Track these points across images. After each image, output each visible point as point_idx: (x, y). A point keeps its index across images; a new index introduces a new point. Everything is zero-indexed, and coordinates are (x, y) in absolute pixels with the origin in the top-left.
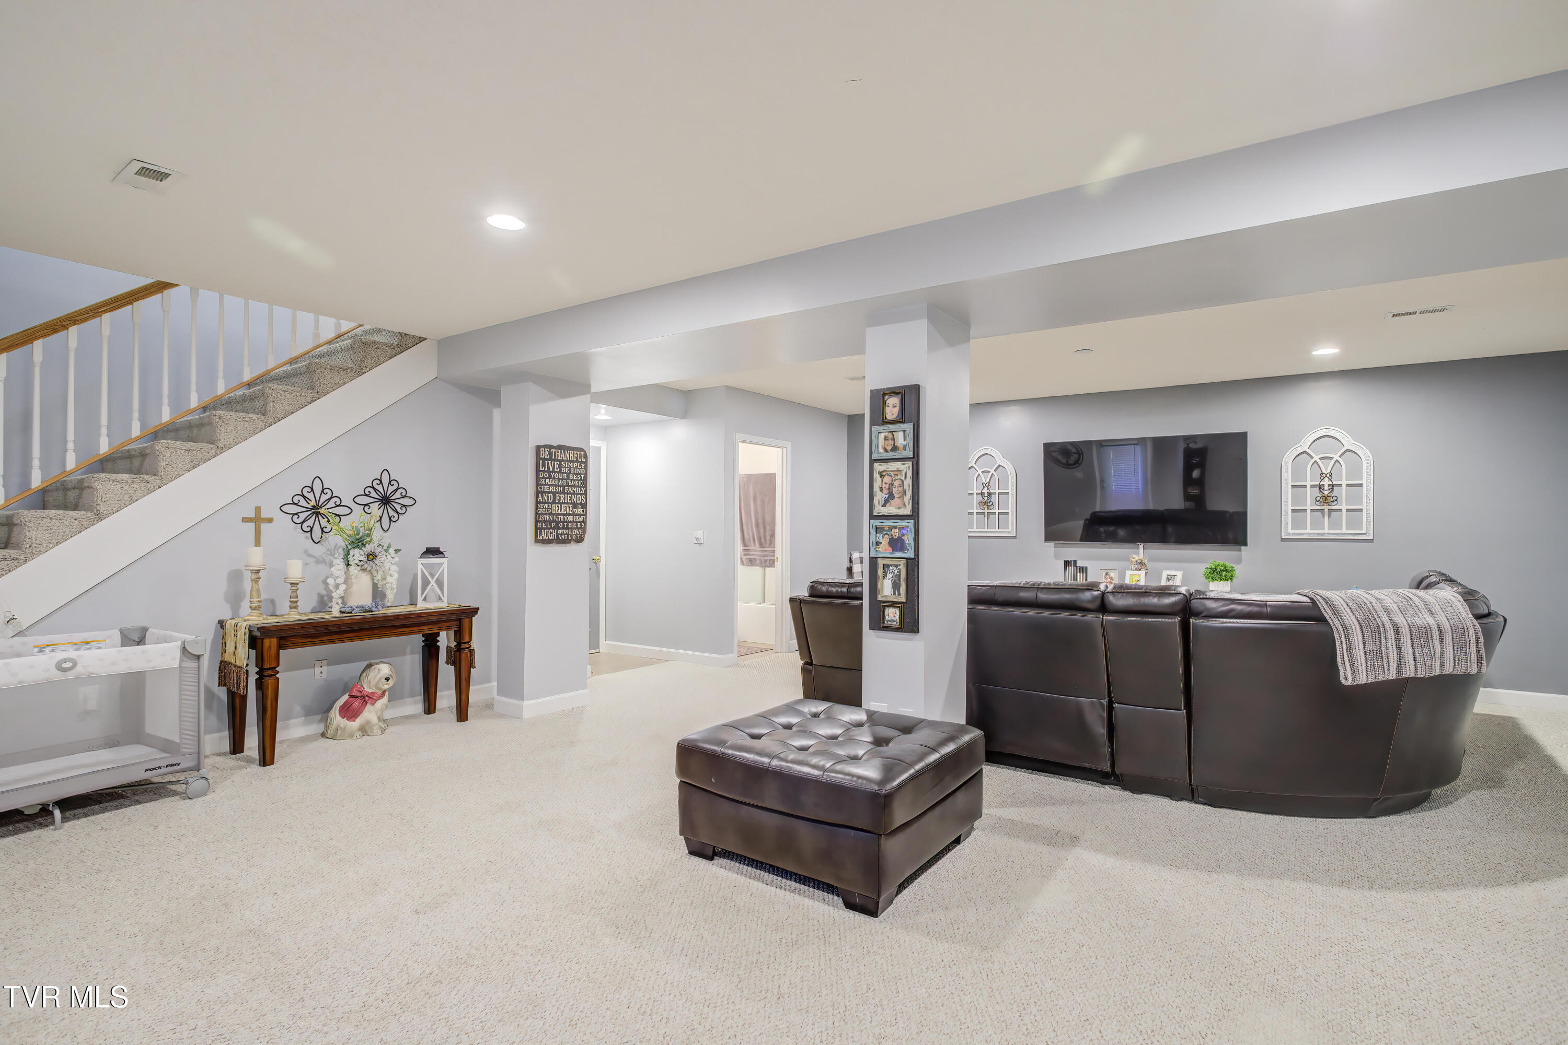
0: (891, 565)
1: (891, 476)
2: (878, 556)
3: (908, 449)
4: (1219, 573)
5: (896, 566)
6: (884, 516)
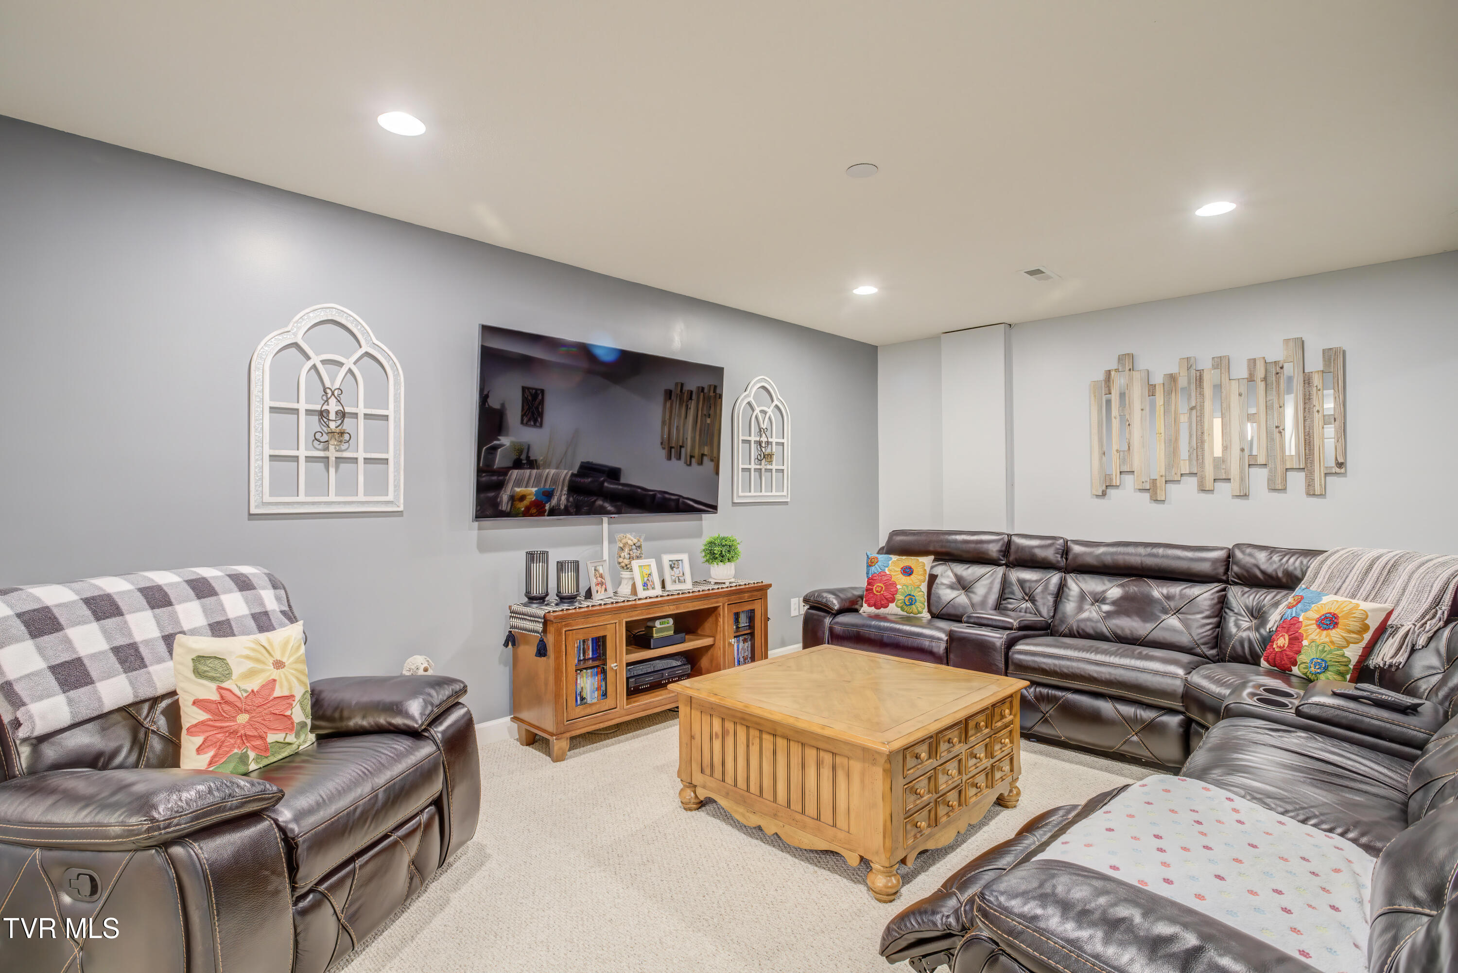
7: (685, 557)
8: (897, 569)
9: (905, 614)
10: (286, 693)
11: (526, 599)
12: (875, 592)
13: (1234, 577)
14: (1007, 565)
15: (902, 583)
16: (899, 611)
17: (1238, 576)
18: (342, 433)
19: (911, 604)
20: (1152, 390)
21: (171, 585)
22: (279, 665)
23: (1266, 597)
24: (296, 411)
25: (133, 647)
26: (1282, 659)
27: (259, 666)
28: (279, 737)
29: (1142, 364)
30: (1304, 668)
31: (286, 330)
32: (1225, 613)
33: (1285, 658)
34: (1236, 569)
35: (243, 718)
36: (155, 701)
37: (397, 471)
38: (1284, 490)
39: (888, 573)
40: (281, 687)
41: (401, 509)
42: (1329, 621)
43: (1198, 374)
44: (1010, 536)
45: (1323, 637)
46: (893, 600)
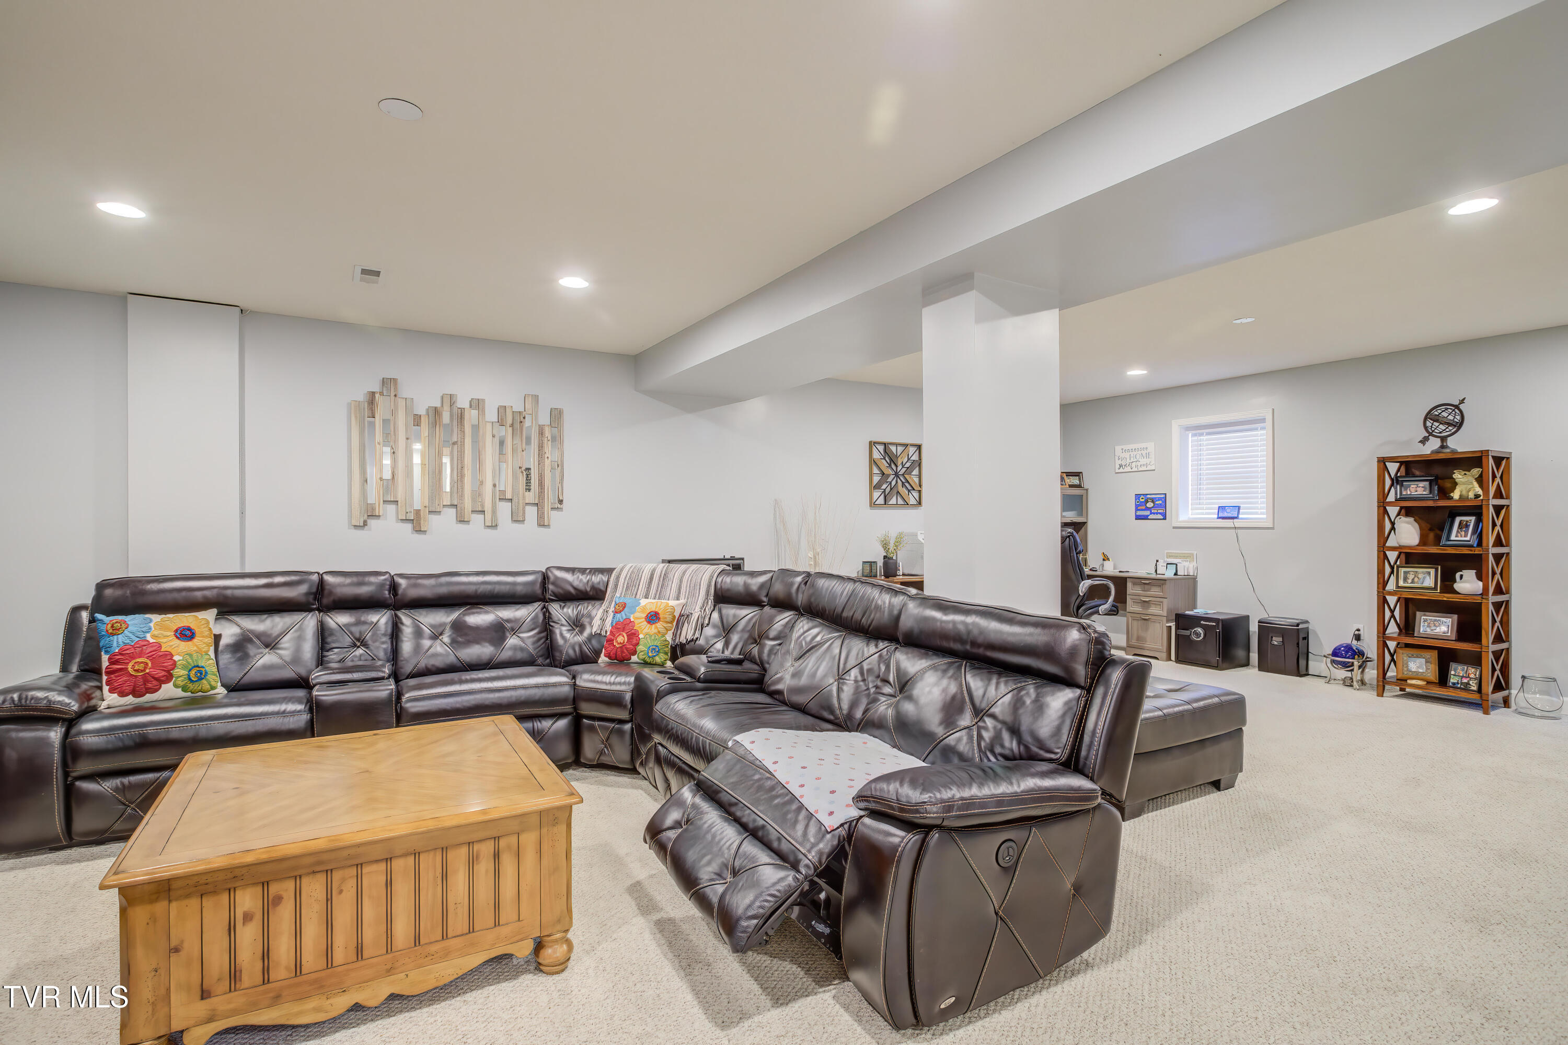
8: (169, 634)
9: (189, 694)
12: (133, 673)
13: (551, 595)
14: (320, 610)
15: (180, 651)
16: (179, 693)
17: (555, 594)
19: (200, 679)
20: (417, 420)
23: (584, 608)
26: (623, 652)
29: (406, 391)
30: (643, 655)
32: (552, 626)
33: (625, 651)
34: (551, 587)
38: (523, 521)
39: (152, 641)
42: (653, 618)
43: (460, 412)
44: (321, 576)
45: (653, 629)
46: (169, 677)
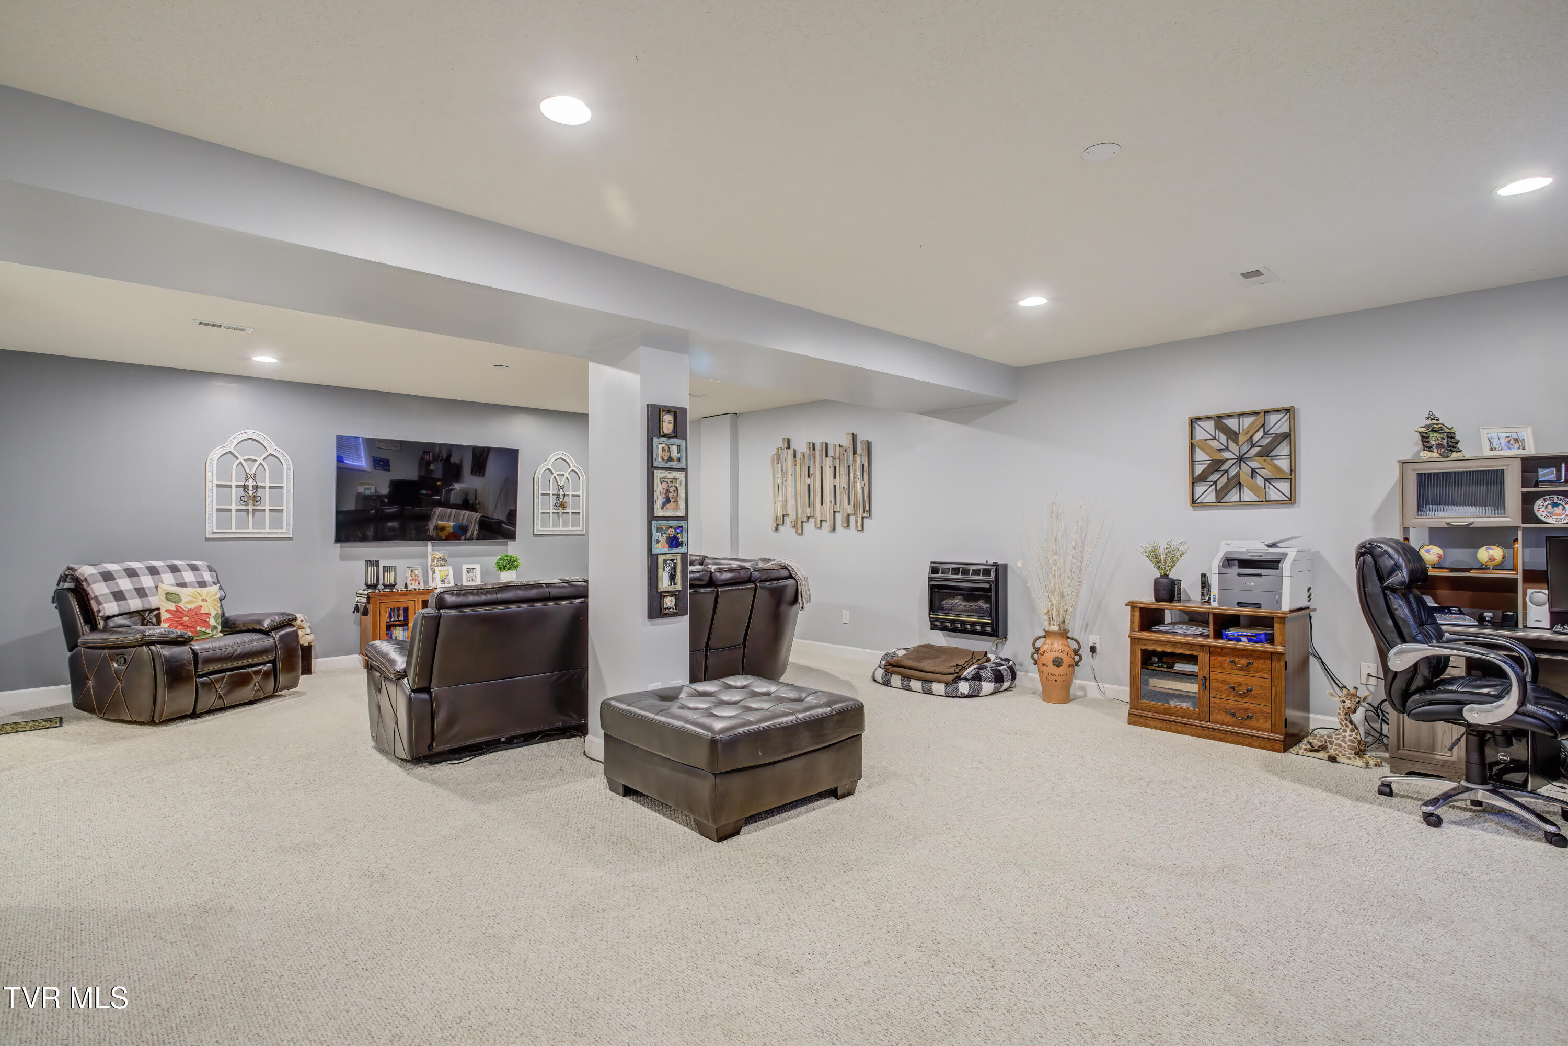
0: (668, 560)
1: (667, 482)
2: (659, 553)
3: (682, 461)
4: (509, 564)
5: (672, 560)
6: (664, 517)
7: (478, 567)
10: (207, 612)
11: (366, 587)
18: (255, 497)
20: (795, 462)
21: (160, 566)
22: (204, 600)
24: (230, 486)
25: (143, 589)
27: (195, 600)
28: (203, 629)
31: (225, 445)
35: (186, 619)
36: (151, 611)
37: (288, 515)
38: (848, 527)
40: (205, 608)
41: (291, 536)
43: (814, 453)
